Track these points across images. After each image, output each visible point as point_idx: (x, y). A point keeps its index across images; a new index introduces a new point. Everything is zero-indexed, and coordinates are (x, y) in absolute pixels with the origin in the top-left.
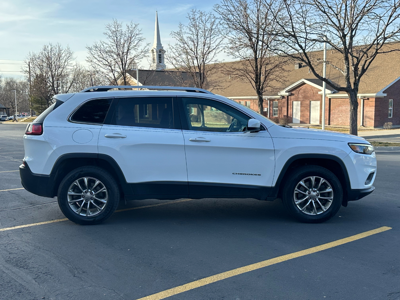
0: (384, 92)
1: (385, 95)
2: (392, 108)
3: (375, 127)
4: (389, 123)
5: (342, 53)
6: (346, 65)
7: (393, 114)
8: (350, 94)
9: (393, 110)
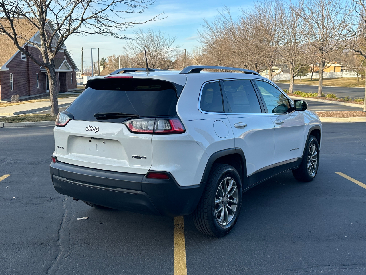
0: (7, 66)
1: (8, 69)
2: (12, 82)
3: (2, 99)
4: (15, 95)
5: (39, 29)
6: (43, 41)
7: (13, 87)
8: (50, 69)
9: (13, 84)
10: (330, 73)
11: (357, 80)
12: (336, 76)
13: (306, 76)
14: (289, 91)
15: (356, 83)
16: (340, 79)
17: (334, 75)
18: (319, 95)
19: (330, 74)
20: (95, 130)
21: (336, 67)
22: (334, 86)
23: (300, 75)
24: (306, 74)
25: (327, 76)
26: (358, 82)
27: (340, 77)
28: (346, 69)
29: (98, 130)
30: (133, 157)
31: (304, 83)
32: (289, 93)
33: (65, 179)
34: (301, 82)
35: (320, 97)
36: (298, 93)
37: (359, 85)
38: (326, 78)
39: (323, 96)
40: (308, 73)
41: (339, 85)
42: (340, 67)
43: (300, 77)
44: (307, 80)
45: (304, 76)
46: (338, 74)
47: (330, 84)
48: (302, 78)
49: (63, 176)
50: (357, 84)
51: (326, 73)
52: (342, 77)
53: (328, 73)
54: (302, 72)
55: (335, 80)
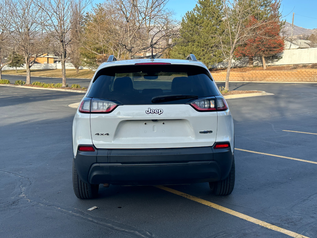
10: (45, 64)
11: (76, 71)
12: (51, 67)
13: (22, 67)
14: (27, 82)
15: (75, 74)
16: (56, 71)
17: (49, 66)
18: (64, 85)
19: (45, 66)
20: (159, 112)
21: (49, 58)
22: (55, 77)
23: (16, 66)
24: (22, 65)
25: (42, 67)
26: (77, 73)
27: (54, 68)
28: (59, 61)
29: (163, 112)
30: (201, 132)
31: (19, 74)
32: (27, 84)
33: (120, 164)
34: (17, 73)
35: (65, 87)
36: (37, 84)
37: (79, 76)
38: (41, 69)
39: (67, 86)
40: (24, 64)
41: (60, 76)
42: (53, 59)
43: (16, 68)
44: (22, 71)
45: (20, 67)
46: (52, 65)
47: (49, 75)
48: (18, 68)
49: (116, 162)
50: (77, 76)
51: (41, 64)
52: (56, 69)
53: (43, 64)
54: (17, 63)
55: (51, 72)
